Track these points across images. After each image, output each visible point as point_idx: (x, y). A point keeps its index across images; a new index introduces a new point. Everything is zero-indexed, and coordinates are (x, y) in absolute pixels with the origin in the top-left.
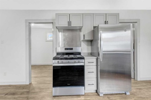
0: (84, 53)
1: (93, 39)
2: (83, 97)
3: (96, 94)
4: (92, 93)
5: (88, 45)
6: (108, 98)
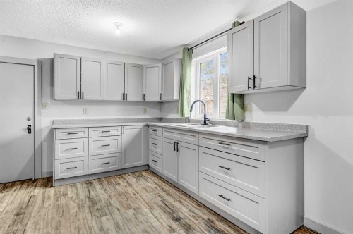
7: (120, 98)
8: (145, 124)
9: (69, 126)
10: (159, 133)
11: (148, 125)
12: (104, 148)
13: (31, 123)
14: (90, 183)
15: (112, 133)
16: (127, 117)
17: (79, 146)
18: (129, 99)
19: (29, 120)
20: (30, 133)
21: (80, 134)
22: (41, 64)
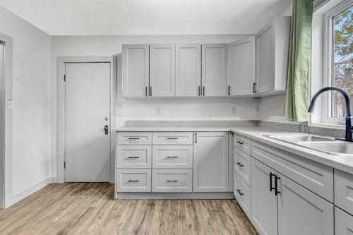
7: (195, 93)
8: (228, 130)
10: (246, 147)
11: (232, 133)
12: (171, 160)
14: (152, 205)
15: (180, 140)
16: (207, 119)
17: (141, 154)
18: (207, 94)
19: (106, 120)
20: (107, 133)
21: (142, 140)
22: (117, 60)
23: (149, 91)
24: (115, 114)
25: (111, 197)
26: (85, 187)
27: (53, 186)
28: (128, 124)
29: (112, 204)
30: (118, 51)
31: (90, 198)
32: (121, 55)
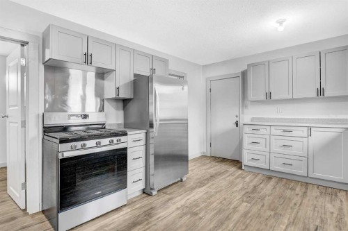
0: (110, 125)
1: (132, 97)
2: (126, 208)
3: (145, 195)
4: (137, 197)
5: (117, 109)
6: (164, 193)
7: (314, 94)
8: (346, 126)
9: (263, 123)
12: (286, 148)
13: (237, 119)
14: (270, 178)
15: (295, 133)
17: (262, 141)
18: (326, 95)
19: (237, 116)
20: (237, 126)
21: (262, 131)
22: (244, 74)
23: (268, 95)
24: (243, 113)
25: (240, 168)
26: (223, 160)
27: (204, 157)
28: (253, 119)
29: (240, 172)
30: (245, 68)
31: (226, 166)
32: (246, 70)
